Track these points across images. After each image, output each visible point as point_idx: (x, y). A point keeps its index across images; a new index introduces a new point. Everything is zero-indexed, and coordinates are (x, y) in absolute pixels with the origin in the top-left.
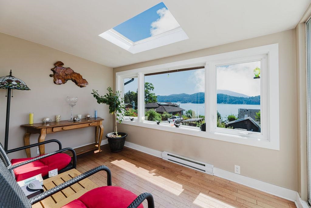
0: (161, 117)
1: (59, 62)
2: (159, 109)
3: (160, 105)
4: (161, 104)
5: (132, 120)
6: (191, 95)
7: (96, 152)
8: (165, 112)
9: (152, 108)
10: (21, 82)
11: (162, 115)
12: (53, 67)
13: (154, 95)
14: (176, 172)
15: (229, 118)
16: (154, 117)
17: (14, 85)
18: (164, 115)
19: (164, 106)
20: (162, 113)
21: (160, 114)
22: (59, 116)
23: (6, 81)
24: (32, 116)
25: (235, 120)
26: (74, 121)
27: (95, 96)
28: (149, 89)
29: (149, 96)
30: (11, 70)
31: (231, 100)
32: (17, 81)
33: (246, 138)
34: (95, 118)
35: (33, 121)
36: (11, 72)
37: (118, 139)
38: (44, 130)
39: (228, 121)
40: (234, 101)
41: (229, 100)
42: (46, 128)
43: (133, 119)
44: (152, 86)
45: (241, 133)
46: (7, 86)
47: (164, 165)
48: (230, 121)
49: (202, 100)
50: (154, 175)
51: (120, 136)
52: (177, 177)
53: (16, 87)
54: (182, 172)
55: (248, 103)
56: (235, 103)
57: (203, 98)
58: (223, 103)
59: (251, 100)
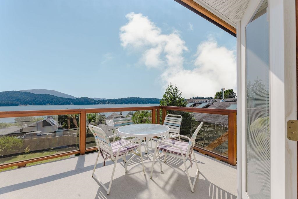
31: (59, 101)
40: (62, 102)
41: (56, 101)
55: (75, 104)
56: (63, 104)
57: (18, 99)
58: (48, 104)
59: (77, 101)
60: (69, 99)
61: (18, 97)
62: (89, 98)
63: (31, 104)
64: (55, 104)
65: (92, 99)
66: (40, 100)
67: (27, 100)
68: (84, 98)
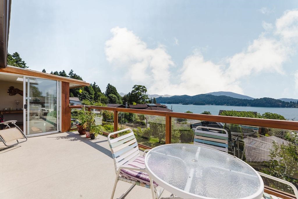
1: (12, 87)
3: (148, 106)
4: (150, 105)
13: (147, 97)
28: (142, 91)
29: (142, 98)
31: (234, 102)
40: (238, 103)
41: (232, 102)
44: (144, 89)
49: (204, 102)
55: (252, 105)
56: (239, 105)
57: (205, 100)
58: (225, 105)
59: (255, 103)
60: (245, 100)
61: (204, 98)
62: (273, 99)
63: (212, 104)
64: (231, 105)
65: (279, 101)
66: (218, 101)
67: (210, 101)
68: (265, 99)
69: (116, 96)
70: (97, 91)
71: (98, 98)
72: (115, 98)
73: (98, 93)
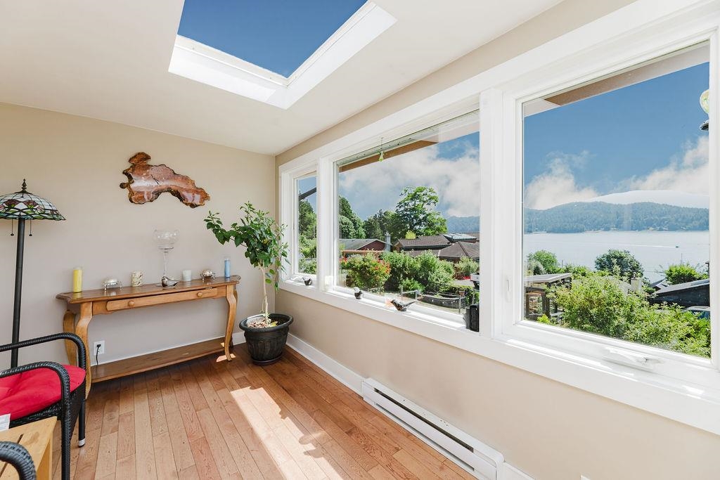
0: (453, 270)
1: (139, 154)
2: (450, 251)
3: (451, 240)
4: (456, 237)
5: (307, 283)
6: (544, 211)
7: (220, 359)
8: (464, 258)
9: (427, 248)
10: (39, 203)
11: (457, 265)
12: (127, 166)
13: (438, 216)
14: (377, 454)
15: (670, 275)
16: (431, 270)
17: (20, 210)
18: (461, 265)
19: (462, 243)
20: (456, 260)
21: (449, 264)
22: (138, 274)
23: (4, 204)
24: (79, 273)
25: (694, 279)
26: (164, 285)
27: (210, 225)
28: (424, 202)
29: (425, 219)
30: (24, 180)
32: (27, 203)
33: (630, 376)
34: (226, 278)
35: (83, 285)
36: (24, 185)
37: (268, 332)
38: (86, 307)
39: (669, 282)
40: (695, 223)
41: (677, 220)
42: (93, 302)
43: (310, 280)
44: (432, 195)
45: (612, 350)
46: (5, 213)
47: (355, 422)
48: (674, 284)
49: (581, 223)
50: (308, 453)
51: (274, 325)
52: (369, 472)
53: (22, 214)
54: (397, 455)
57: (582, 219)
58: (651, 228)
61: (581, 214)
63: (607, 229)
66: (627, 219)
67: (600, 219)
69: (350, 219)
70: (305, 210)
71: (309, 226)
72: (346, 224)
73: (307, 215)
